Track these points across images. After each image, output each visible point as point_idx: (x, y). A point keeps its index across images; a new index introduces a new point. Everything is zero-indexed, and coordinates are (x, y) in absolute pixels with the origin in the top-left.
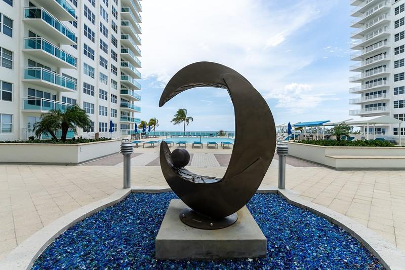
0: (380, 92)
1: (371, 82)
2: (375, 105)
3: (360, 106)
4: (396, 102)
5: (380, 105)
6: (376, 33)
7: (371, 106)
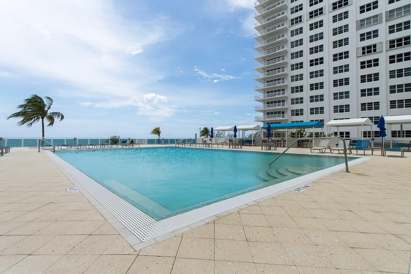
0: (279, 102)
1: (275, 91)
2: (275, 113)
3: (262, 114)
4: (293, 111)
5: (279, 113)
6: (279, 48)
7: (272, 113)
